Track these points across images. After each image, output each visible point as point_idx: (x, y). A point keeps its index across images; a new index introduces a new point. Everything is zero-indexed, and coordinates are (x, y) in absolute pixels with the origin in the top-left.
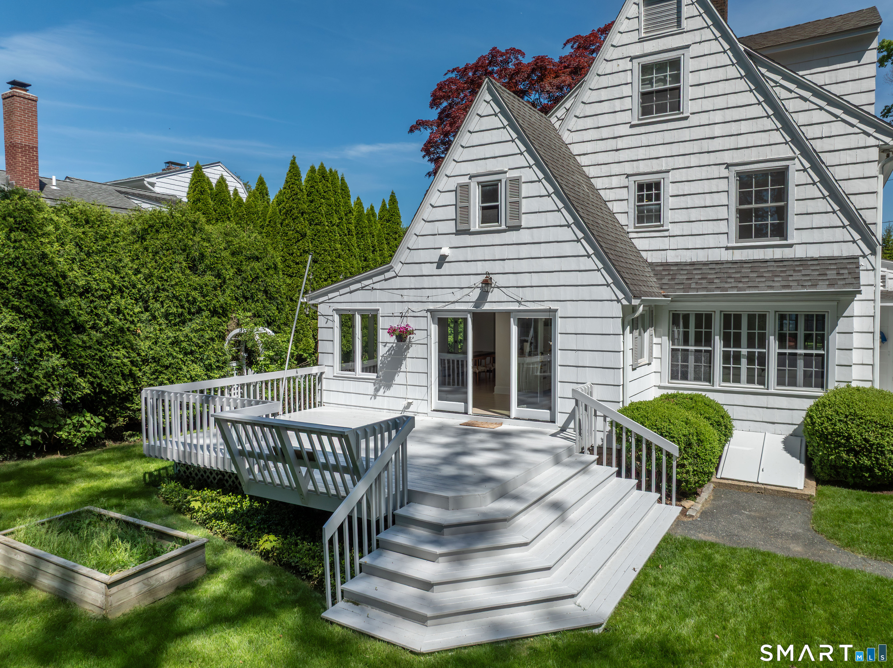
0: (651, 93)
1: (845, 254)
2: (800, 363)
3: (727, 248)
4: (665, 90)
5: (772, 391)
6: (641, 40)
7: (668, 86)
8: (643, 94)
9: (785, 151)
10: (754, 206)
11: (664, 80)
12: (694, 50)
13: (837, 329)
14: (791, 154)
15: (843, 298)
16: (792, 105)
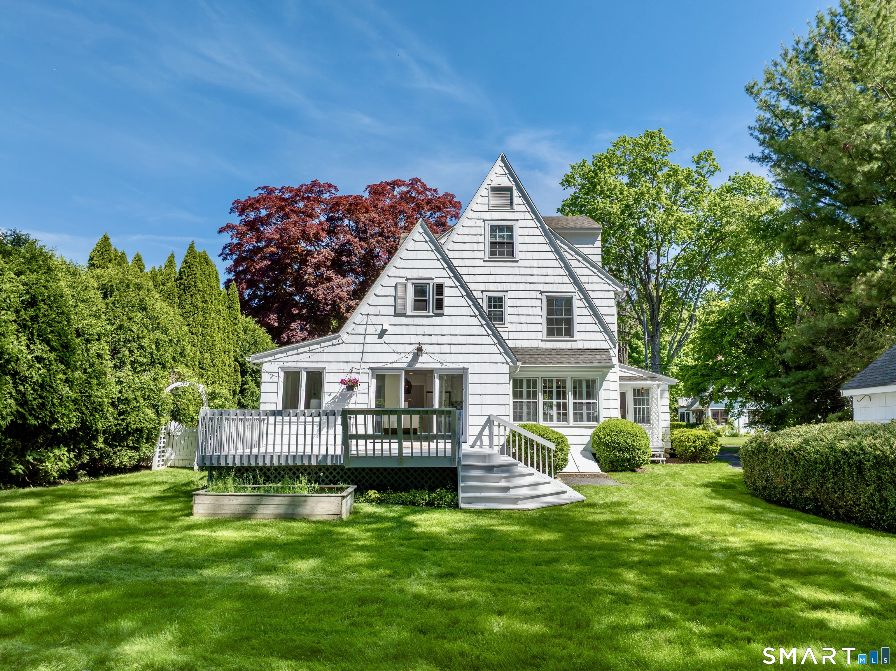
0: (495, 243)
1: (602, 347)
2: (585, 408)
3: (542, 340)
4: (504, 243)
5: (571, 425)
6: (490, 211)
7: (506, 241)
8: (491, 243)
9: (571, 288)
10: (555, 317)
11: (503, 237)
12: (521, 223)
13: (603, 388)
14: (573, 290)
15: (604, 370)
16: (573, 263)
